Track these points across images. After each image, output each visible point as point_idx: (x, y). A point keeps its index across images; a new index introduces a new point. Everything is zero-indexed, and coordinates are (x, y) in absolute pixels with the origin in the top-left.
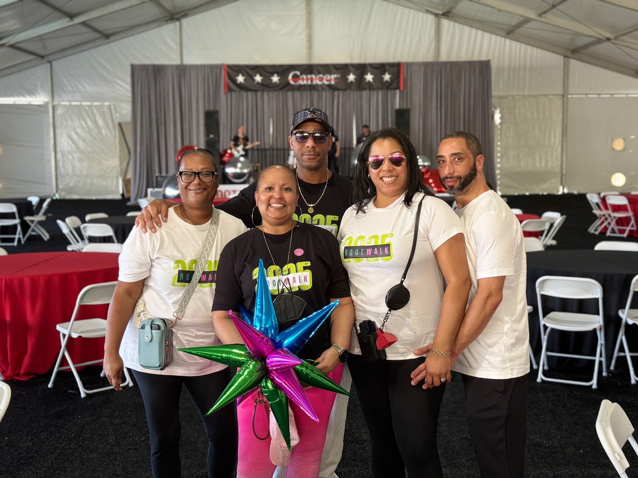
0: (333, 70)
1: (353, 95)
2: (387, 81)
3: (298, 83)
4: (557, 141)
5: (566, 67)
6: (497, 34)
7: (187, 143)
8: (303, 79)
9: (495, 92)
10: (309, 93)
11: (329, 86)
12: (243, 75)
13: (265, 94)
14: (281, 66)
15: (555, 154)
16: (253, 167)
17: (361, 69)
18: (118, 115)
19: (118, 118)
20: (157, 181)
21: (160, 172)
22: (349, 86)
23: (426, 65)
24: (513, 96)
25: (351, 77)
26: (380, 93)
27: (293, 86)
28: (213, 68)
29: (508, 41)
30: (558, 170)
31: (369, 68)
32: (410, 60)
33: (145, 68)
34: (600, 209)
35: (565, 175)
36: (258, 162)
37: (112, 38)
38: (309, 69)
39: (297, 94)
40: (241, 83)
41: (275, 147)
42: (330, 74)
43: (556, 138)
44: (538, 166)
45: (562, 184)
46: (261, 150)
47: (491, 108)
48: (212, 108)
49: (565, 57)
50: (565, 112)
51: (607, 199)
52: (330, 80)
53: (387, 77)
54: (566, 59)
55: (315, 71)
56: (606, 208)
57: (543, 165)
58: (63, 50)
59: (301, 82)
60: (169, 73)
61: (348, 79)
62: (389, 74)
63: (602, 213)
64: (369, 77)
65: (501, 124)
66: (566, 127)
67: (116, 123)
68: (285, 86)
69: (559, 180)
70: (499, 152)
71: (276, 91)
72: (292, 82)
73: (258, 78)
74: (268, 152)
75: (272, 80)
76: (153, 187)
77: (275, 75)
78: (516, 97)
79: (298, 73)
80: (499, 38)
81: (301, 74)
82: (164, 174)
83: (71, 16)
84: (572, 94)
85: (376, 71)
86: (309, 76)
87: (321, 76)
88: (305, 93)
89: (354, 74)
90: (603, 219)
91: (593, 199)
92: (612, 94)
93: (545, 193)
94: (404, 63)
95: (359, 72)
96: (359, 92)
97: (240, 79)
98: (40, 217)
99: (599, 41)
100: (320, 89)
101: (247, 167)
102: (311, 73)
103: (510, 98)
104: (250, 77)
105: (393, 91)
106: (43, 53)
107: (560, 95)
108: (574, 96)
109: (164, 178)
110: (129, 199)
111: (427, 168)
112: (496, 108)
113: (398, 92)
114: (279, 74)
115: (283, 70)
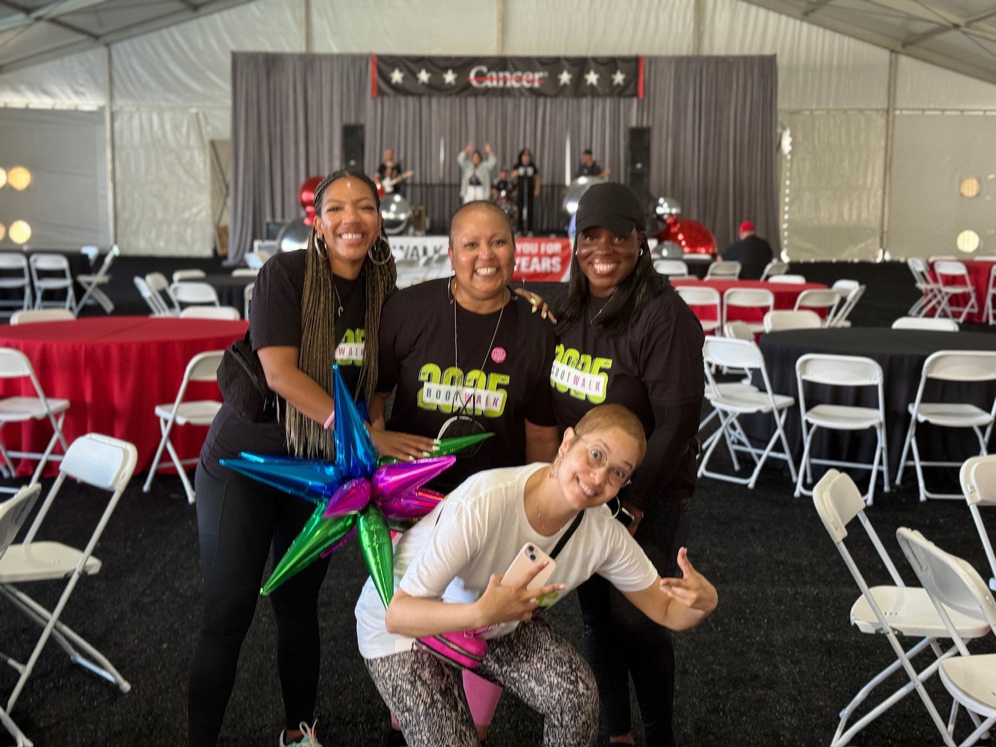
0: (538, 65)
1: (566, 105)
2: (618, 85)
3: (484, 85)
4: (876, 181)
5: (893, 67)
6: (789, 15)
7: (313, 173)
8: (492, 79)
9: (783, 103)
10: (500, 100)
11: (531, 90)
12: (401, 71)
13: (434, 101)
14: (459, 59)
15: (872, 201)
16: (414, 211)
17: (580, 65)
18: (209, 128)
19: (209, 133)
20: (268, 230)
21: (273, 215)
22: (560, 91)
23: (679, 61)
24: (812, 111)
25: (565, 77)
26: (608, 102)
27: (476, 89)
28: (356, 60)
29: (805, 25)
30: (876, 224)
31: (592, 63)
32: (655, 52)
33: (253, 57)
34: (927, 281)
35: (887, 232)
36: (421, 204)
37: (203, 11)
38: (501, 64)
39: (482, 101)
40: (397, 83)
41: (447, 181)
42: (533, 71)
43: (875, 177)
44: (846, 218)
45: (881, 246)
46: (426, 185)
47: (776, 128)
48: (352, 121)
49: (892, 51)
50: (889, 137)
51: (936, 266)
52: (533, 81)
53: (619, 78)
54: (894, 55)
55: (510, 66)
56: (935, 280)
57: (854, 216)
58: (128, 27)
59: (488, 84)
60: (290, 66)
61: (559, 80)
62: (622, 73)
63: (929, 287)
64: (592, 78)
65: (791, 153)
66: (891, 159)
67: (207, 139)
68: (463, 89)
69: (878, 240)
70: (787, 195)
71: (450, 95)
72: (474, 83)
73: (424, 76)
74: (437, 190)
75: (444, 79)
76: (262, 239)
77: (450, 72)
78: (816, 113)
79: (484, 69)
80: (791, 21)
81: (489, 70)
82: (278, 219)
84: (901, 110)
85: (602, 68)
86: (501, 75)
87: (519, 74)
88: (494, 101)
89: (569, 72)
90: (930, 296)
91: (917, 266)
92: (962, 111)
93: (856, 260)
94: (645, 57)
95: (577, 69)
96: (575, 101)
97: (397, 76)
98: (101, 277)
99: (943, 29)
100: (517, 93)
101: (405, 211)
102: (504, 69)
103: (807, 113)
104: (411, 74)
105: (627, 100)
106: (98, 31)
107: (883, 110)
108: (904, 112)
109: (280, 225)
110: (225, 257)
111: (675, 217)
112: (784, 129)
113: (635, 101)
114: (455, 71)
115: (462, 65)
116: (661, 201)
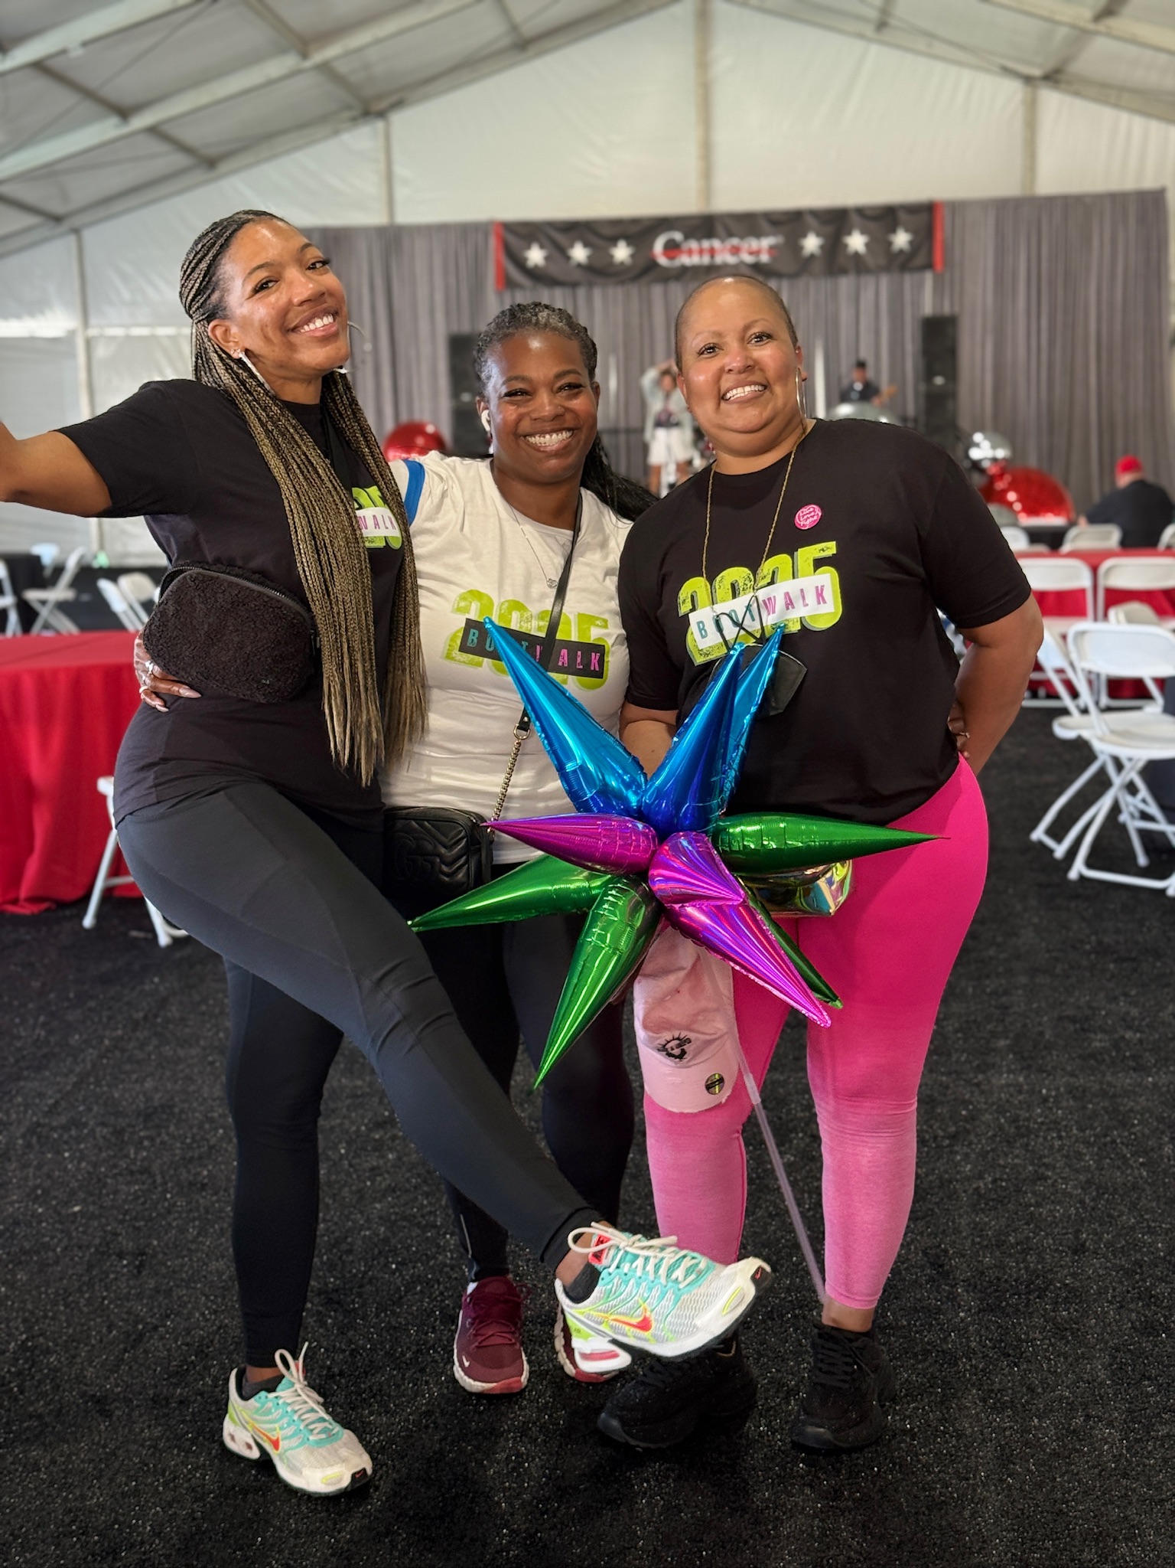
0: (765, 225)
1: (815, 289)
2: (901, 251)
3: (677, 262)
7: (404, 418)
8: (690, 252)
11: (757, 267)
12: (542, 247)
13: (597, 293)
14: (635, 221)
17: (836, 221)
22: (804, 266)
23: (1003, 204)
25: (812, 243)
26: (884, 281)
27: (666, 269)
28: (468, 233)
31: (855, 218)
32: (959, 193)
37: (223, 167)
38: (704, 226)
39: (676, 290)
40: (536, 267)
41: (622, 424)
42: (759, 235)
47: (1168, 311)
48: (465, 328)
52: (757, 253)
53: (901, 239)
55: (720, 229)
58: (107, 200)
59: (685, 260)
60: (362, 246)
61: (802, 248)
62: (907, 231)
64: (857, 242)
68: (645, 270)
71: (622, 283)
72: (663, 261)
73: (579, 253)
75: (612, 257)
77: (622, 244)
79: (678, 236)
81: (686, 238)
83: (124, 113)
85: (872, 225)
86: (706, 244)
87: (735, 241)
89: (818, 235)
94: (944, 203)
95: (830, 229)
96: (830, 282)
97: (536, 256)
98: (61, 592)
104: (559, 251)
105: (916, 276)
106: (58, 208)
111: (1003, 464)
113: (928, 278)
114: (630, 240)
115: (640, 231)
116: (978, 437)
